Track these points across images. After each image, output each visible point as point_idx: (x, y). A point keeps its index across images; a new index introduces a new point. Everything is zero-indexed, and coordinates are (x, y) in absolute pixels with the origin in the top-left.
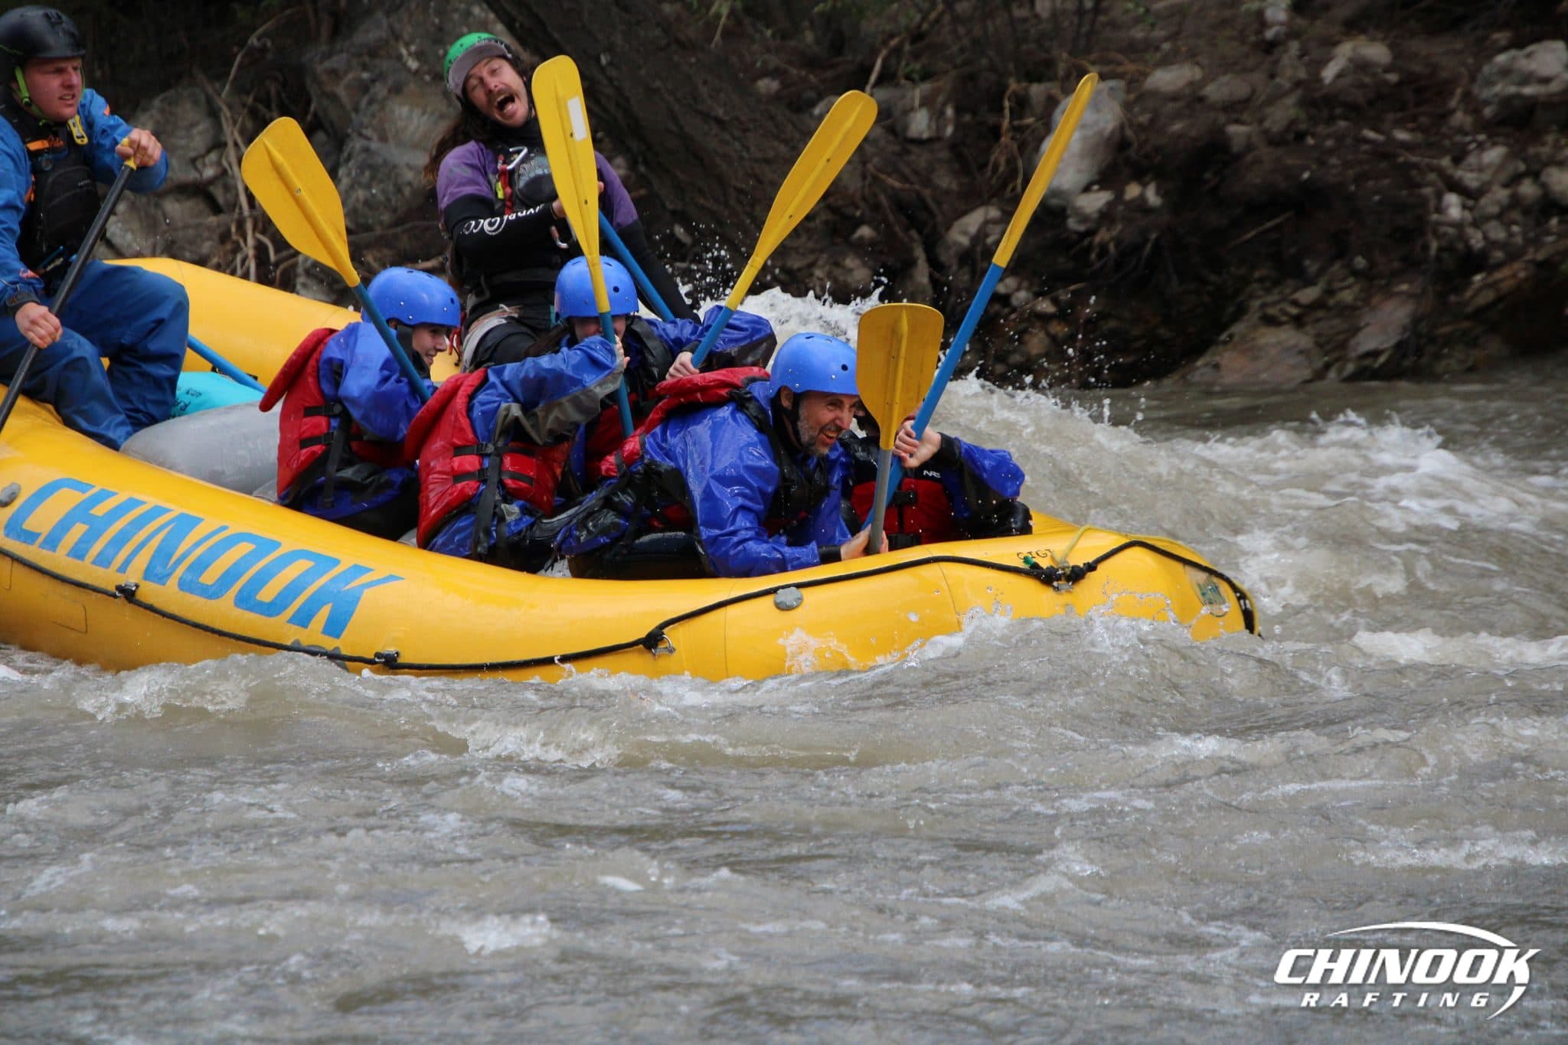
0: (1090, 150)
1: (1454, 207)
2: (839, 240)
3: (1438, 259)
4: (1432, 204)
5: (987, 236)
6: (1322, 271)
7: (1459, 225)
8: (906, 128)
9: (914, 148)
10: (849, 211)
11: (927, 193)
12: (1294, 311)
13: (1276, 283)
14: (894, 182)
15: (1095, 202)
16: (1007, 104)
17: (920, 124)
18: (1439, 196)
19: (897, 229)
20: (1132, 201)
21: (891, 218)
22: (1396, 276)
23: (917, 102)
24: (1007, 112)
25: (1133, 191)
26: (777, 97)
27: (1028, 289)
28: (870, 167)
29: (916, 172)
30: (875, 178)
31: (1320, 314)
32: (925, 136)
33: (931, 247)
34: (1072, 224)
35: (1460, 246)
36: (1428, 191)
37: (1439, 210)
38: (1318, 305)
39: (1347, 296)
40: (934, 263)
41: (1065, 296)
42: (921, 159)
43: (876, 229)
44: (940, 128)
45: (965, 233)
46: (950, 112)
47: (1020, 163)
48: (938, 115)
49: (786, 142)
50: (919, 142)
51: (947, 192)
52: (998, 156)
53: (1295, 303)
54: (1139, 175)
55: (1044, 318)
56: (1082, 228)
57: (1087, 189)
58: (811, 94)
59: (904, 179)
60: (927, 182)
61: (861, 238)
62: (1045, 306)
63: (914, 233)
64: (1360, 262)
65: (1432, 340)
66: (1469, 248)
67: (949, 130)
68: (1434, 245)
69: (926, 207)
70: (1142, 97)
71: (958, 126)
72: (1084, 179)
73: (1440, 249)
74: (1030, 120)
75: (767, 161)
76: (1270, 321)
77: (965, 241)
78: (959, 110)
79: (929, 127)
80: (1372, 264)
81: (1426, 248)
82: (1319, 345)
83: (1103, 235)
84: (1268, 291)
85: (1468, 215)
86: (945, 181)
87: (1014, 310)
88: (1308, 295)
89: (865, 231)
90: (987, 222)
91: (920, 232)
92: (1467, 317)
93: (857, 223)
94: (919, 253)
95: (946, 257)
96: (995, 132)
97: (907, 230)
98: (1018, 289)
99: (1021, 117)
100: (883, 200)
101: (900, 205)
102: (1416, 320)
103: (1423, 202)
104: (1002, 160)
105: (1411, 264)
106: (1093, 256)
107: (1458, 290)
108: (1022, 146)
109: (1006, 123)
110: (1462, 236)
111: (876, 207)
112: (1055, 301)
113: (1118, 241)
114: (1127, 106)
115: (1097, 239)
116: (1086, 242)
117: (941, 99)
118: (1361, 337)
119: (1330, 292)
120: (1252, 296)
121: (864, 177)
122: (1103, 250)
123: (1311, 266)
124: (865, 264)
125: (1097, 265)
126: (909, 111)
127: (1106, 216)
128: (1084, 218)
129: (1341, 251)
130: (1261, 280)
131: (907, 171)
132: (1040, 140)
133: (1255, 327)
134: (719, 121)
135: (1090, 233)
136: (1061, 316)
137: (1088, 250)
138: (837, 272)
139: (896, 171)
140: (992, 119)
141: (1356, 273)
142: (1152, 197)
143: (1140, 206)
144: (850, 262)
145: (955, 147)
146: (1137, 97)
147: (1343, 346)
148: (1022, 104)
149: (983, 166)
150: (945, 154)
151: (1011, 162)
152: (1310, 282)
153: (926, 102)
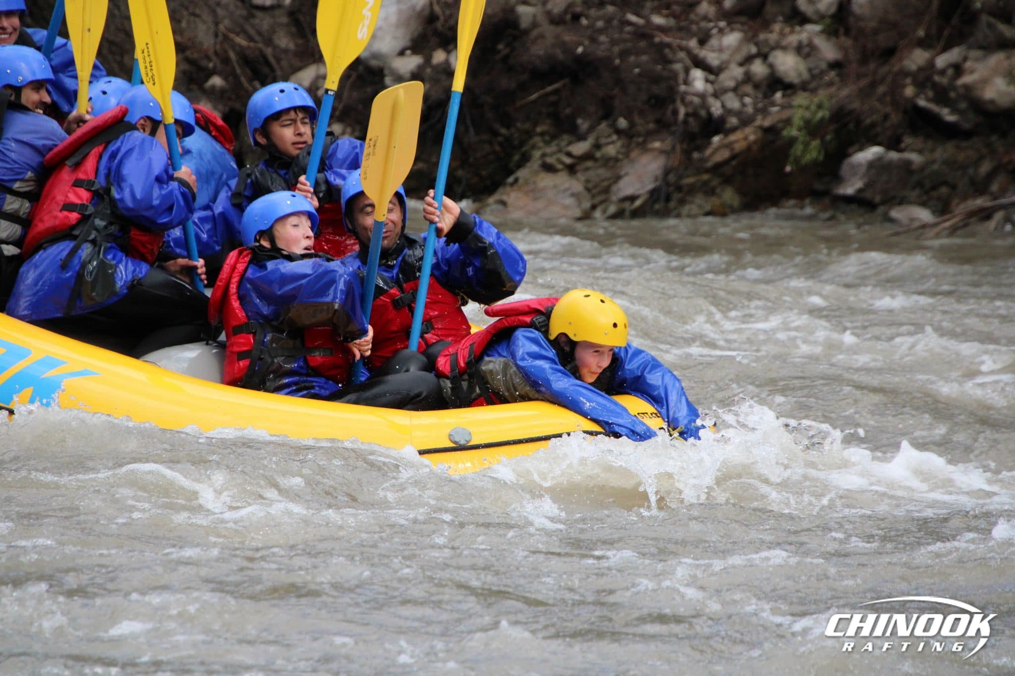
0: (404, 21)
1: (698, 80)
2: (195, 87)
3: (685, 122)
4: (681, 76)
5: (318, 89)
6: (592, 129)
7: (702, 96)
9: (259, 14)
10: (203, 63)
11: (268, 51)
12: (568, 161)
13: (554, 137)
14: (241, 41)
15: (408, 64)
18: (687, 71)
19: (244, 80)
20: (438, 65)
21: (239, 70)
22: (650, 135)
25: (439, 57)
28: (222, 27)
29: (260, 34)
30: (226, 37)
31: (589, 164)
35: (703, 113)
36: (678, 67)
37: (686, 82)
38: (588, 156)
39: (611, 150)
42: (264, 22)
43: (225, 78)
50: (263, 8)
51: (286, 51)
53: (569, 154)
54: (444, 43)
57: (401, 54)
59: (250, 39)
60: (269, 42)
61: (213, 86)
63: (256, 84)
64: (622, 123)
65: (679, 189)
66: (710, 114)
68: (682, 111)
69: (268, 63)
72: (399, 45)
73: (687, 115)
76: (549, 168)
80: (632, 124)
81: (675, 112)
82: (588, 190)
84: (548, 143)
85: (710, 88)
86: (284, 41)
88: (580, 148)
89: (217, 81)
90: (318, 77)
92: (707, 171)
93: (210, 73)
97: (251, 81)
100: (232, 55)
101: (245, 59)
102: (667, 172)
103: (674, 76)
105: (663, 126)
107: (700, 149)
110: (705, 105)
111: (226, 61)
118: (622, 183)
119: (597, 146)
120: (534, 147)
121: (216, 35)
123: (583, 124)
127: (416, 77)
128: (398, 77)
129: (607, 113)
130: (542, 134)
131: (252, 32)
133: (536, 173)
139: (243, 32)
141: (619, 132)
142: (455, 63)
143: (445, 70)
145: (293, 14)
147: (607, 190)
150: (284, 20)
152: (582, 138)
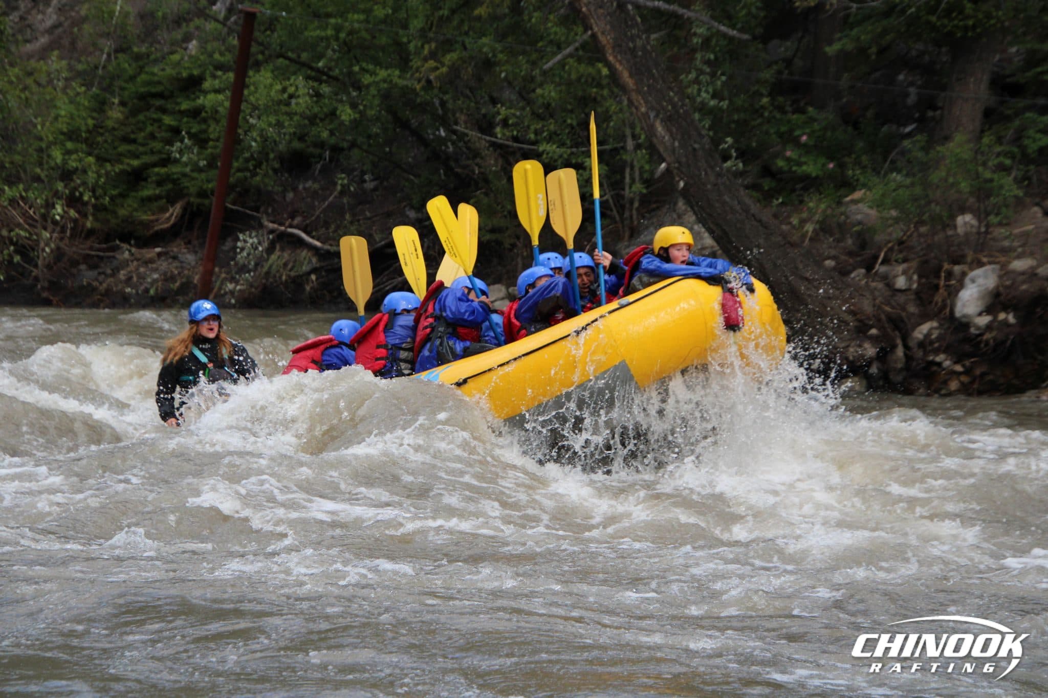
0: (981, 297)
2: (862, 335)
5: (931, 334)
8: (894, 284)
9: (899, 294)
10: (867, 322)
11: (904, 314)
14: (888, 309)
15: (984, 320)
16: (943, 274)
17: (901, 282)
19: (889, 330)
20: (1001, 321)
21: (886, 325)
23: (900, 272)
24: (943, 278)
25: (1002, 316)
26: (834, 269)
27: (951, 360)
28: (877, 301)
29: (898, 304)
30: (879, 308)
32: (904, 288)
33: (905, 338)
34: (973, 330)
40: (906, 347)
41: (967, 363)
42: (901, 298)
43: (879, 330)
44: (911, 285)
45: (920, 333)
46: (915, 277)
47: (948, 302)
48: (910, 279)
50: (900, 291)
51: (913, 314)
52: (938, 298)
54: (1005, 308)
55: (960, 374)
56: (977, 332)
57: (980, 314)
58: (850, 268)
59: (893, 308)
60: (904, 309)
61: (872, 335)
62: (959, 368)
63: (897, 333)
67: (915, 286)
69: (902, 321)
70: (1007, 273)
71: (919, 284)
72: (978, 310)
74: (953, 282)
77: (920, 336)
78: (920, 277)
79: (906, 284)
83: (987, 336)
86: (912, 309)
87: (944, 369)
89: (874, 331)
90: (932, 329)
91: (900, 331)
93: (871, 327)
94: (899, 341)
95: (912, 344)
96: (937, 287)
97: (894, 331)
98: (946, 360)
99: (949, 281)
100: (883, 317)
101: (891, 319)
104: (940, 300)
106: (982, 345)
108: (949, 294)
109: (942, 283)
111: (879, 320)
112: (963, 366)
113: (994, 339)
114: (1000, 277)
115: (985, 337)
116: (979, 339)
117: (911, 271)
121: (874, 306)
122: (987, 343)
124: (873, 346)
125: (985, 350)
126: (896, 276)
127: (989, 327)
128: (978, 328)
131: (894, 303)
132: (958, 291)
134: (807, 279)
135: (981, 335)
136: (967, 372)
137: (980, 342)
138: (861, 350)
139: (888, 304)
140: (935, 281)
142: (1011, 319)
143: (1005, 323)
144: (867, 345)
145: (917, 293)
146: (1005, 273)
148: (950, 275)
149: (931, 302)
150: (913, 297)
151: (943, 301)
153: (904, 273)
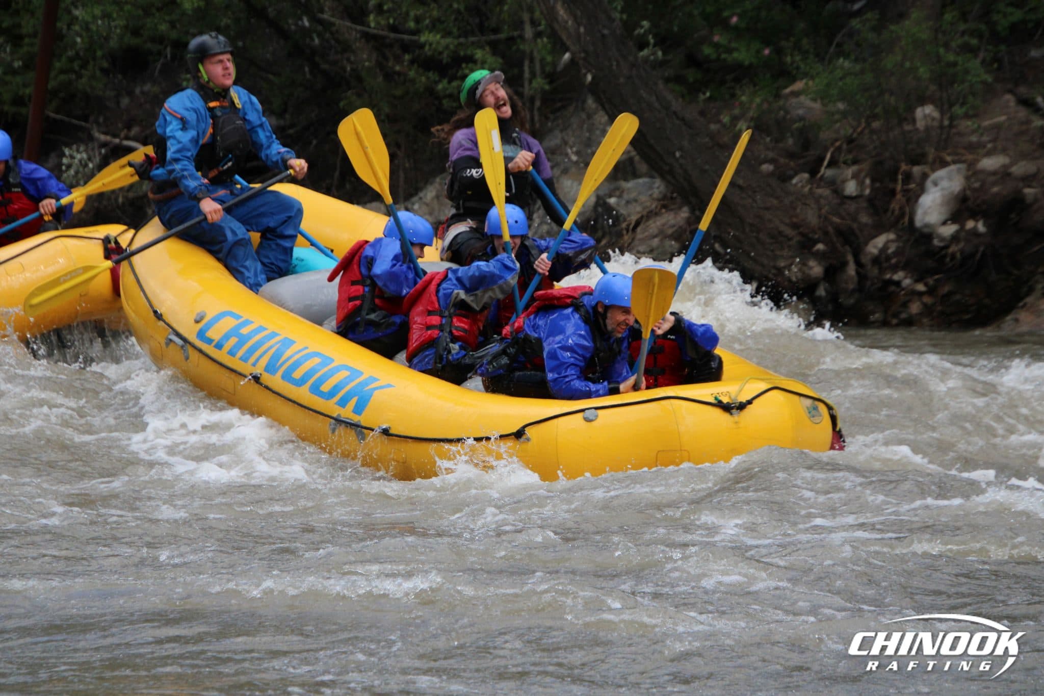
0: (946, 203)
2: (806, 251)
5: (888, 248)
8: (843, 190)
9: (848, 202)
10: (811, 235)
11: (855, 226)
14: (836, 220)
15: (949, 230)
16: (900, 177)
17: (851, 188)
19: (838, 245)
20: (969, 230)
21: (835, 239)
23: (850, 176)
24: (900, 182)
25: (970, 224)
26: (771, 174)
27: (911, 277)
28: (823, 211)
29: (848, 214)
30: (826, 218)
32: (854, 194)
33: (857, 254)
34: (936, 242)
40: (859, 264)
41: (931, 281)
42: (852, 207)
43: (826, 244)
44: (862, 190)
45: (875, 247)
46: (868, 181)
47: (907, 210)
48: (861, 184)
49: (777, 198)
50: (851, 198)
51: (866, 225)
52: (895, 205)
54: (974, 216)
55: (921, 294)
56: (942, 244)
57: (944, 223)
58: (792, 172)
59: (842, 218)
60: (855, 219)
61: (818, 251)
62: (921, 287)
63: (848, 248)
67: (867, 192)
69: (854, 234)
70: (976, 173)
71: (873, 189)
72: (943, 217)
74: (912, 186)
75: (767, 209)
77: (875, 251)
78: (873, 181)
79: (856, 190)
83: (953, 248)
86: (865, 219)
87: (903, 289)
89: (820, 246)
90: (888, 242)
91: (851, 246)
93: (816, 242)
94: (850, 258)
95: (865, 260)
96: (893, 193)
97: (843, 245)
98: (905, 278)
99: (908, 184)
100: (830, 229)
101: (840, 232)
104: (897, 207)
106: (948, 259)
108: (908, 200)
109: (899, 187)
111: (826, 233)
112: (926, 285)
113: (962, 251)
114: (967, 178)
115: (951, 250)
116: (943, 252)
117: (863, 174)
120: (1037, 282)
121: (820, 217)
122: (953, 256)
124: (820, 264)
125: (950, 265)
126: (844, 181)
127: (955, 238)
128: (942, 239)
131: (844, 213)
132: (919, 196)
133: (1039, 299)
134: (740, 187)
135: (946, 247)
136: (931, 291)
137: (945, 256)
138: (805, 269)
139: (837, 214)
140: (891, 186)
142: (981, 227)
143: (974, 233)
144: (812, 263)
145: (871, 200)
146: (973, 173)
148: (908, 177)
149: (886, 211)
150: (865, 205)
151: (902, 208)
153: (855, 176)
